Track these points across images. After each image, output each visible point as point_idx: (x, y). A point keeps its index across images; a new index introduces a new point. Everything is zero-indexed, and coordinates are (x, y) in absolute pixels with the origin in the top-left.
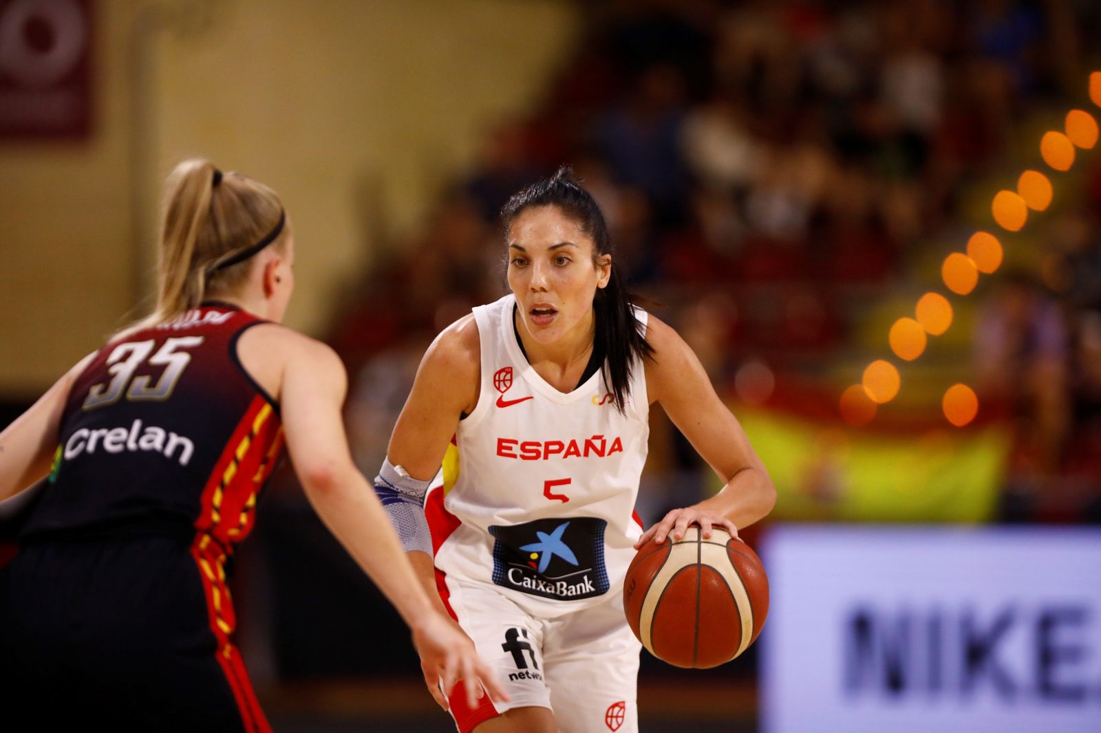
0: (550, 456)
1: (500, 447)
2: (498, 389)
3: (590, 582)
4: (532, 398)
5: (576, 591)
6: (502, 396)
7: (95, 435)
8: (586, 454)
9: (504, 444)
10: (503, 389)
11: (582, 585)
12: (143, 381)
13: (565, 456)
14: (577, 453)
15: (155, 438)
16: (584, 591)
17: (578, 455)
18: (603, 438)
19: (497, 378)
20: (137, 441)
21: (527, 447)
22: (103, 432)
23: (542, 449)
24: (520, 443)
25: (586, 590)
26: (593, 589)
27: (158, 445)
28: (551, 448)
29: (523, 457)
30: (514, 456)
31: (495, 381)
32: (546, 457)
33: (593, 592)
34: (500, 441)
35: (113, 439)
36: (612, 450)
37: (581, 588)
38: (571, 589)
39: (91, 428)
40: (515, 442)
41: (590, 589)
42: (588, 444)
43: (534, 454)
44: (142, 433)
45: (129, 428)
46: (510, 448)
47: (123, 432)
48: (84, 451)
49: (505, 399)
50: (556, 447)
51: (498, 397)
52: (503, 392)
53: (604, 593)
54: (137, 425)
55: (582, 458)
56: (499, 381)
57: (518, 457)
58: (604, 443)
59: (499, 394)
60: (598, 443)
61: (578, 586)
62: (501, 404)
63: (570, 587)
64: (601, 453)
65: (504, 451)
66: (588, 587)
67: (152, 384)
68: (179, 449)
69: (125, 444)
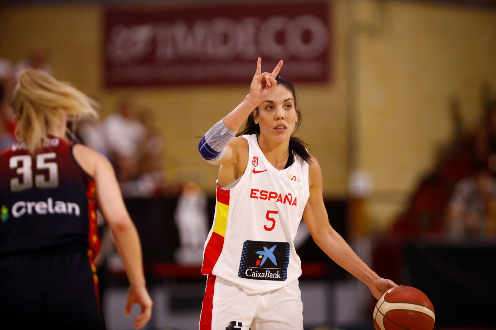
0: (271, 199)
1: (252, 193)
2: (254, 165)
3: (279, 274)
4: (266, 170)
5: (273, 276)
6: (255, 168)
7: (30, 205)
8: (284, 202)
9: (254, 192)
10: (255, 165)
11: (276, 274)
13: (277, 201)
14: (281, 201)
15: (62, 207)
16: (276, 277)
17: (281, 202)
18: (292, 195)
19: (253, 160)
20: (53, 208)
21: (263, 193)
22: (33, 203)
23: (268, 195)
24: (260, 191)
25: (277, 277)
26: (280, 277)
28: (272, 195)
29: (261, 198)
30: (257, 198)
31: (253, 161)
32: (269, 199)
33: (280, 278)
34: (252, 190)
35: (41, 208)
36: (294, 204)
37: (275, 275)
38: (271, 275)
40: (258, 191)
41: (278, 277)
42: (286, 197)
43: (265, 197)
44: (54, 204)
45: (46, 202)
46: (255, 194)
47: (44, 205)
48: (27, 213)
49: (256, 170)
50: (274, 195)
51: (254, 168)
52: (255, 167)
53: (284, 280)
54: (50, 201)
55: (282, 204)
56: (254, 161)
57: (259, 198)
58: (292, 197)
59: (254, 167)
60: (289, 197)
61: (274, 274)
62: (254, 172)
63: (271, 274)
64: (290, 203)
65: (253, 195)
66: (278, 276)
67: (47, 179)
68: (74, 210)
69: (47, 209)
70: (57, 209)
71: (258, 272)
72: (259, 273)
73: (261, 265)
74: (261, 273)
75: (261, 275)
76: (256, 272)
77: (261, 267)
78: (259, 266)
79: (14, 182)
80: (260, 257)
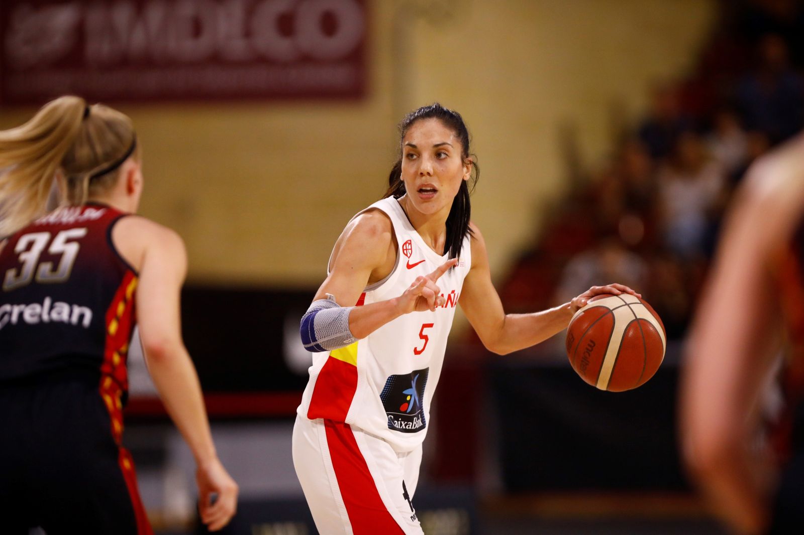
2: (407, 255)
4: (424, 262)
6: (409, 261)
7: (16, 310)
8: (446, 306)
10: (409, 255)
12: (46, 267)
15: (63, 312)
18: (455, 292)
19: (405, 248)
20: (49, 313)
22: (22, 307)
27: (65, 317)
35: (31, 313)
39: (12, 303)
44: (52, 308)
45: (41, 303)
47: (37, 308)
48: (9, 323)
49: (410, 263)
52: (409, 258)
54: (47, 302)
55: (444, 308)
56: (406, 249)
59: (407, 259)
62: (408, 266)
67: (55, 269)
68: (82, 317)
69: (40, 316)
70: (55, 316)
71: (401, 421)
72: (403, 422)
73: (408, 411)
74: (406, 423)
75: (406, 425)
76: (398, 421)
77: (408, 414)
78: (405, 412)
79: (11, 274)
80: (408, 398)
